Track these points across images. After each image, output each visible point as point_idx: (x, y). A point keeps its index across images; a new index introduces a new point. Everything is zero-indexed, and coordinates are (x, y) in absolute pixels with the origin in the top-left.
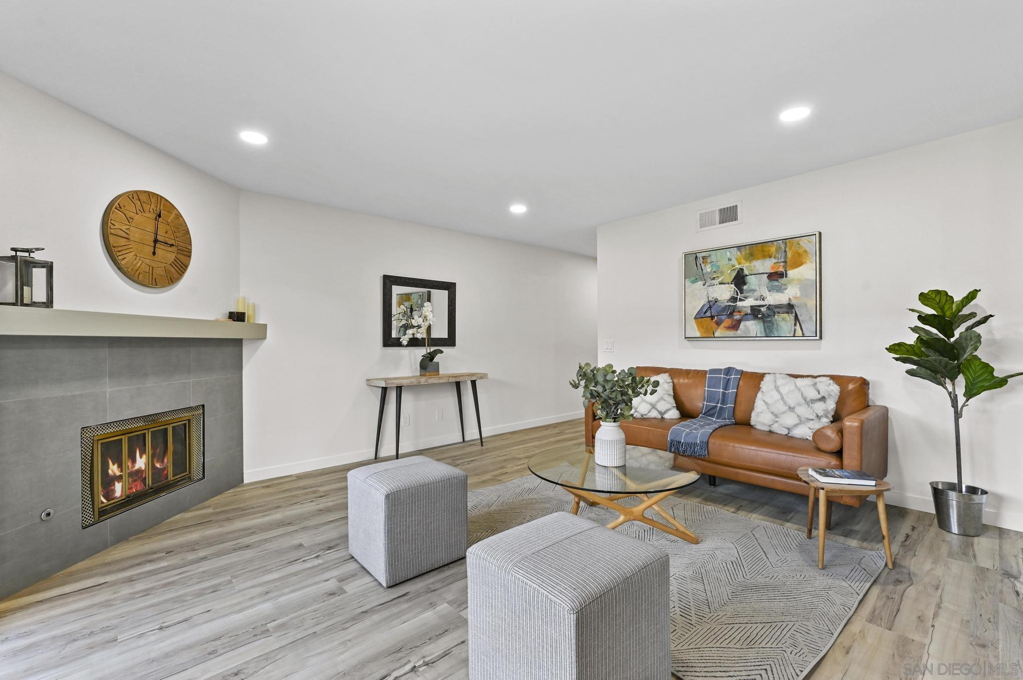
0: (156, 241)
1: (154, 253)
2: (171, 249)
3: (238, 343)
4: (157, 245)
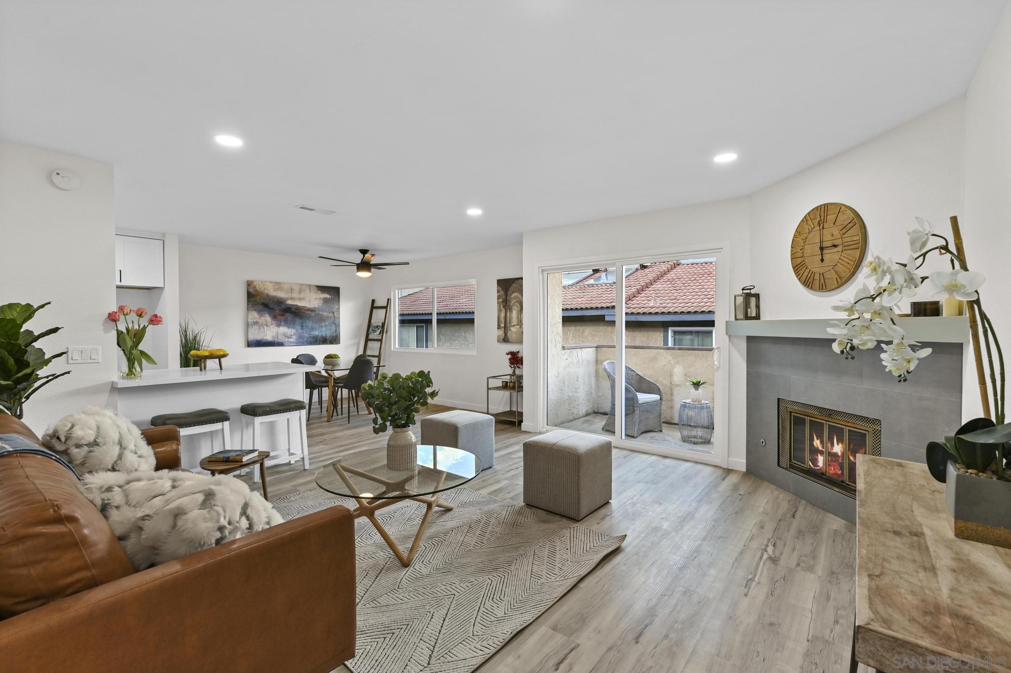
0: (822, 249)
1: (822, 260)
4: (825, 251)
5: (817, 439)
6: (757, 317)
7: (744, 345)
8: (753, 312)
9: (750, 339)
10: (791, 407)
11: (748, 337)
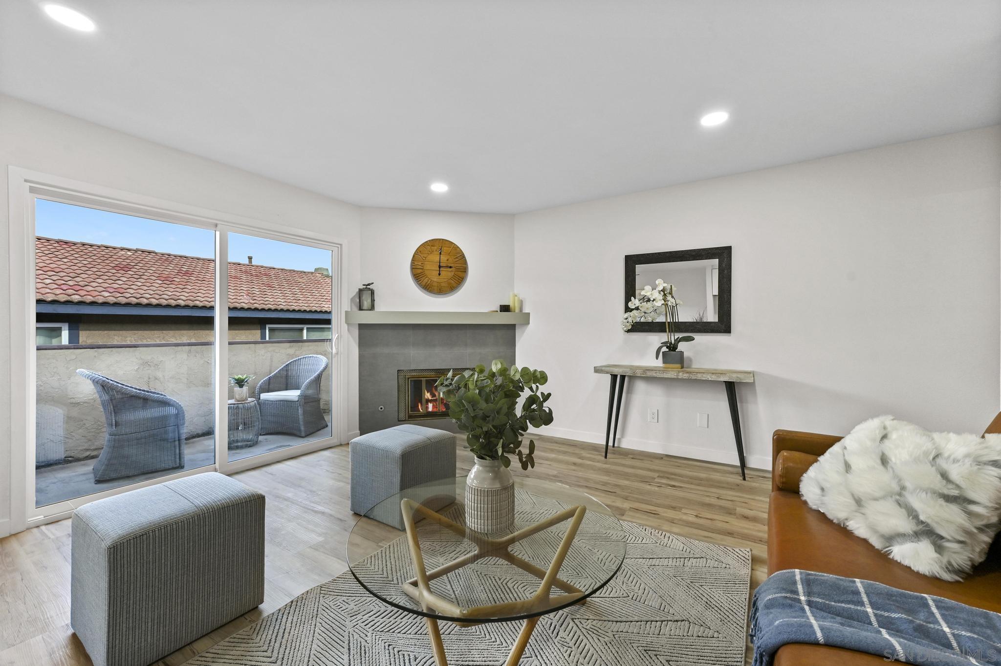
0: (440, 267)
1: (439, 274)
2: (451, 269)
3: (512, 327)
4: (441, 269)
5: (428, 393)
6: (372, 308)
7: (356, 332)
8: (366, 303)
9: (362, 327)
10: (409, 375)
11: (360, 325)
